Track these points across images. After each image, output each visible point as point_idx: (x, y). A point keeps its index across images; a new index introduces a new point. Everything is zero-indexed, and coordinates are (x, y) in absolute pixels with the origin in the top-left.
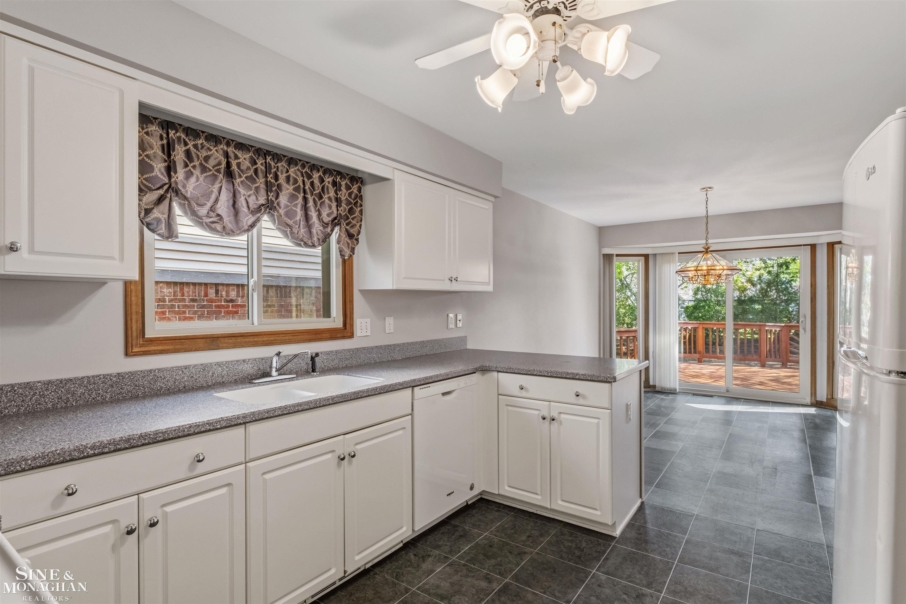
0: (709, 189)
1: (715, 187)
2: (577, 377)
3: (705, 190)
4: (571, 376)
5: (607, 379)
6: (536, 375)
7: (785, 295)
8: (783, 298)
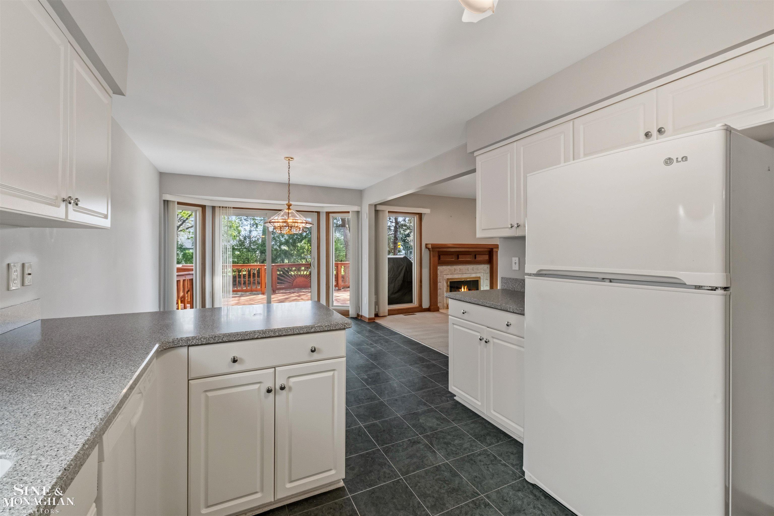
0: (291, 159)
1: (295, 159)
2: (313, 330)
3: (287, 159)
4: (305, 331)
5: (345, 325)
6: (257, 338)
7: (254, 245)
8: (253, 247)
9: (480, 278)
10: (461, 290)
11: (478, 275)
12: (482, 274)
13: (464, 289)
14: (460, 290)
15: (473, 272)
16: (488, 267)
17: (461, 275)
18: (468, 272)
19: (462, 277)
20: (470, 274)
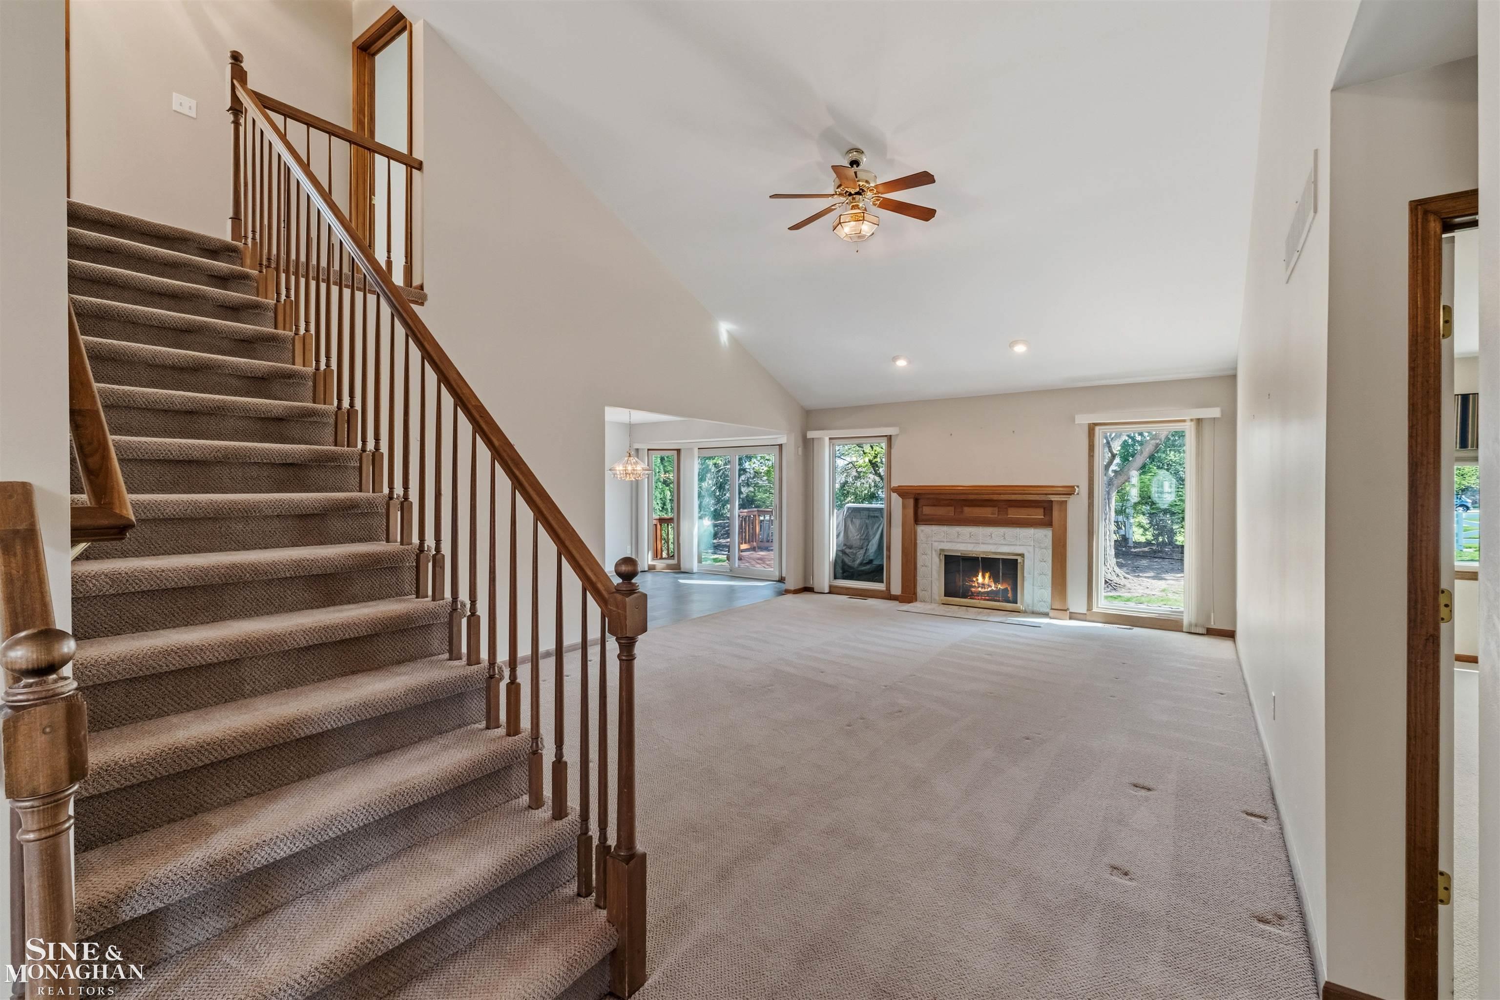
9: (1022, 555)
10: (977, 580)
11: (1018, 550)
12: (1031, 549)
13: (984, 577)
14: (974, 579)
15: (1004, 543)
16: (1045, 536)
17: (972, 545)
18: (991, 542)
19: (974, 550)
20: (995, 546)
